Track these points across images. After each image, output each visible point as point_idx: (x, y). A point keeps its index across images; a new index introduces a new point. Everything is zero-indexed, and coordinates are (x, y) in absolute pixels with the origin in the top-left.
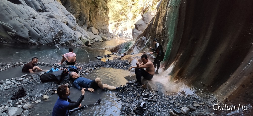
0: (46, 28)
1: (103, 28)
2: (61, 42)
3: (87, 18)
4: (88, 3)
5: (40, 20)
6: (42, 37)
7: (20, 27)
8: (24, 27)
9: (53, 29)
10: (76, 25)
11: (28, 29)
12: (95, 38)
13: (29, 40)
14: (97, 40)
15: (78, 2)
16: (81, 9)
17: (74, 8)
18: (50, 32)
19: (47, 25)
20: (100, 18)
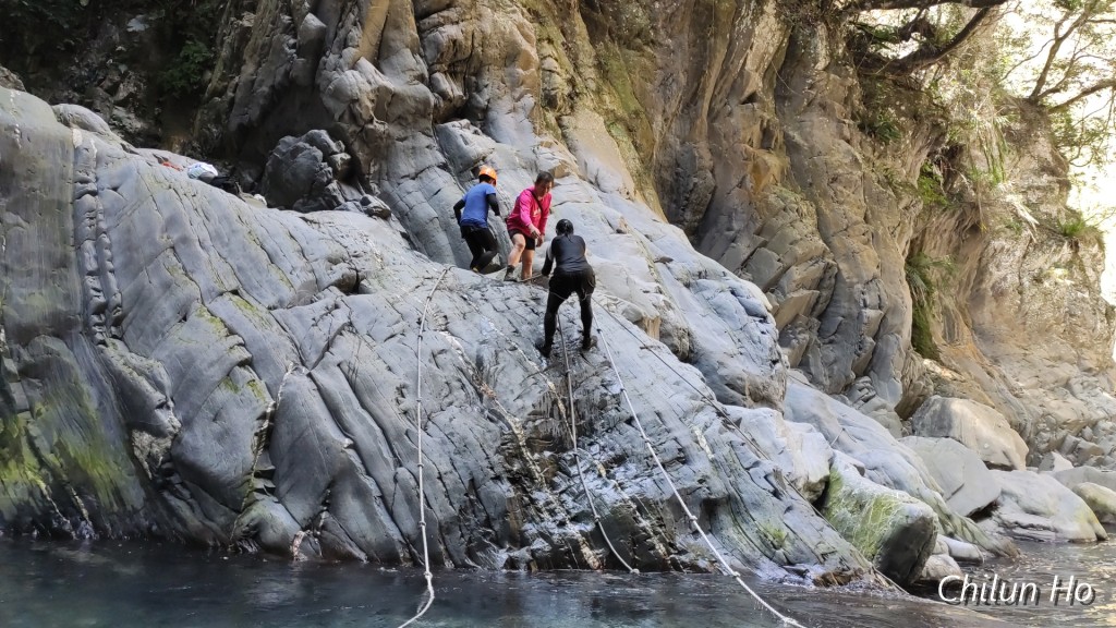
1: (1066, 409)
3: (888, 312)
4: (890, 184)
5: (391, 301)
6: (363, 469)
7: (217, 379)
8: (246, 372)
9: (492, 369)
10: (775, 362)
11: (267, 394)
12: (1000, 499)
13: (251, 504)
14: (1032, 526)
15: (799, 196)
16: (825, 242)
17: (764, 244)
18: (456, 403)
19: (444, 338)
20: (1024, 324)
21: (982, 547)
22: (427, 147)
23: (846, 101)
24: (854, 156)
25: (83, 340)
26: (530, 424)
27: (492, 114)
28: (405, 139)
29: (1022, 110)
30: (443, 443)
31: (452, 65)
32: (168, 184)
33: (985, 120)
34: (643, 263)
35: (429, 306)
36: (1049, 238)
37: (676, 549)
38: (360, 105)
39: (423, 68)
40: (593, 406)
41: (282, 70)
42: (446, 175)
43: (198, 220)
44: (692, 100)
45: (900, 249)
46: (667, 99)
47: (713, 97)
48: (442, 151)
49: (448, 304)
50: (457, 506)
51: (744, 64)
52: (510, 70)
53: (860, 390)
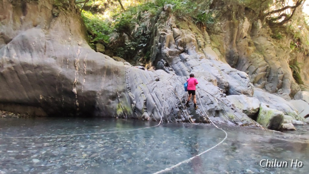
15: (258, 54)
16: (266, 62)
17: (251, 65)
22: (178, 58)
23: (268, 33)
24: (271, 44)
27: (188, 51)
28: (174, 58)
31: (181, 45)
38: (167, 54)
39: (176, 46)
42: (181, 62)
44: (231, 40)
46: (226, 42)
47: (236, 39)
48: (180, 59)
51: (242, 31)
52: (190, 43)
53: (280, 92)
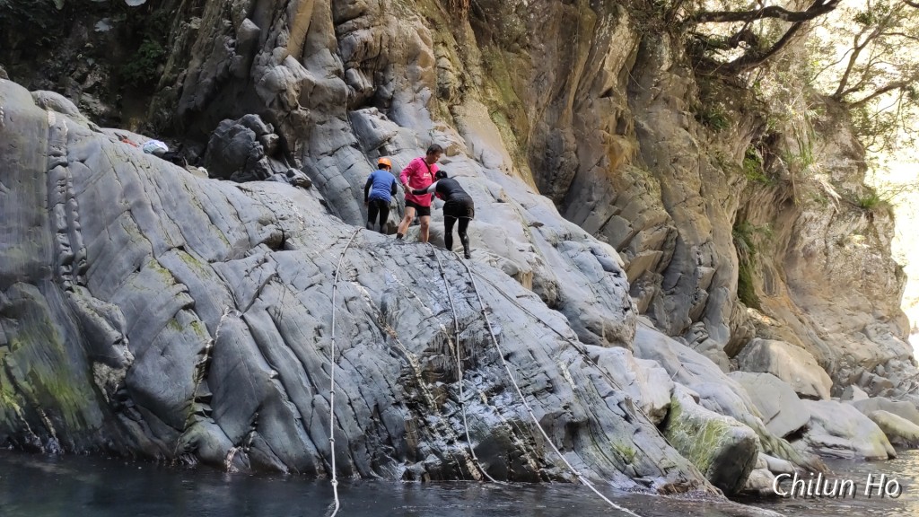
0: (338, 308)
1: (863, 350)
2: (440, 442)
3: (719, 269)
4: (721, 164)
5: (311, 256)
6: (286, 396)
7: (164, 320)
8: (189, 314)
9: (394, 313)
10: (626, 309)
11: (206, 333)
12: (809, 424)
13: (191, 425)
14: (835, 446)
15: (646, 174)
16: (667, 211)
17: (618, 213)
18: (364, 341)
19: (354, 288)
20: (829, 280)
21: (795, 463)
22: (343, 129)
23: (685, 96)
24: (691, 141)
25: (54, 287)
26: (425, 359)
27: (396, 103)
28: (324, 122)
29: (828, 105)
30: (353, 374)
31: (363, 63)
32: (127, 158)
33: (798, 113)
34: (519, 227)
35: (343, 262)
36: (849, 210)
37: (544, 463)
38: (287, 94)
39: (340, 65)
40: (477, 344)
41: (223, 64)
42: (357, 153)
43: (151, 187)
44: (560, 93)
45: (729, 217)
46: (539, 93)
47: (578, 91)
48: (355, 133)
49: (358, 259)
50: (364, 427)
51: (603, 65)
52: (411, 67)
53: (696, 333)
